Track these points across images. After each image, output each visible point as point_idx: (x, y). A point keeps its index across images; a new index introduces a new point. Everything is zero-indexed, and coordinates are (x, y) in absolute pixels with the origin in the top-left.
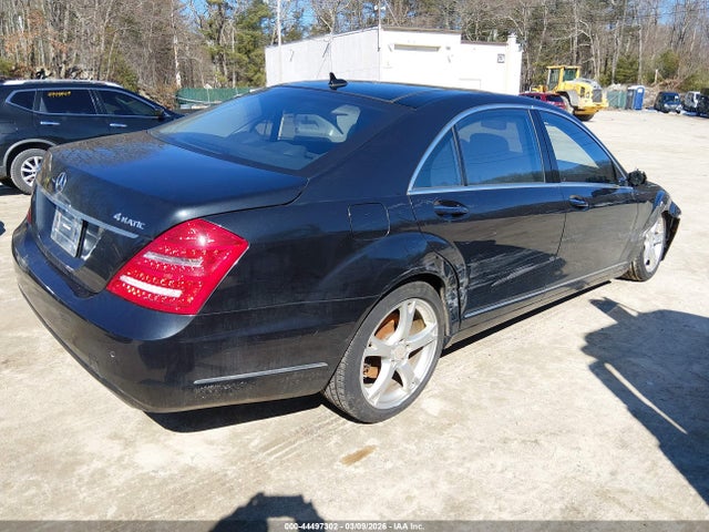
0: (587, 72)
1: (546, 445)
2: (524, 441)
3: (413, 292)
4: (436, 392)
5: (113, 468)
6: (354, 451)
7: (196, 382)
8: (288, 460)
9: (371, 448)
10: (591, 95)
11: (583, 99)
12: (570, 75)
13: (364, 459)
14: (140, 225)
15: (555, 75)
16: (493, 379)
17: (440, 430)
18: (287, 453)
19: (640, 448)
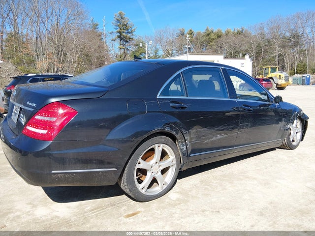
0: (283, 69)
1: (223, 213)
2: (212, 212)
3: (160, 141)
4: (177, 191)
5: (24, 215)
6: (131, 213)
7: (53, 172)
8: (100, 215)
9: (140, 212)
10: (284, 78)
11: (280, 80)
12: (274, 70)
13: (135, 216)
14: (34, 105)
15: (267, 71)
16: (207, 187)
17: (174, 205)
18: (100, 213)
19: (269, 216)
